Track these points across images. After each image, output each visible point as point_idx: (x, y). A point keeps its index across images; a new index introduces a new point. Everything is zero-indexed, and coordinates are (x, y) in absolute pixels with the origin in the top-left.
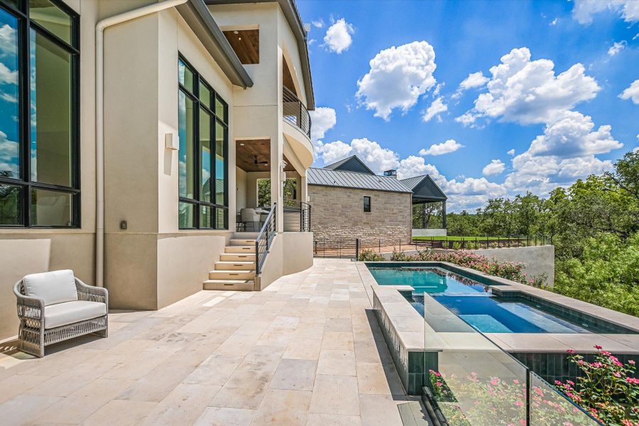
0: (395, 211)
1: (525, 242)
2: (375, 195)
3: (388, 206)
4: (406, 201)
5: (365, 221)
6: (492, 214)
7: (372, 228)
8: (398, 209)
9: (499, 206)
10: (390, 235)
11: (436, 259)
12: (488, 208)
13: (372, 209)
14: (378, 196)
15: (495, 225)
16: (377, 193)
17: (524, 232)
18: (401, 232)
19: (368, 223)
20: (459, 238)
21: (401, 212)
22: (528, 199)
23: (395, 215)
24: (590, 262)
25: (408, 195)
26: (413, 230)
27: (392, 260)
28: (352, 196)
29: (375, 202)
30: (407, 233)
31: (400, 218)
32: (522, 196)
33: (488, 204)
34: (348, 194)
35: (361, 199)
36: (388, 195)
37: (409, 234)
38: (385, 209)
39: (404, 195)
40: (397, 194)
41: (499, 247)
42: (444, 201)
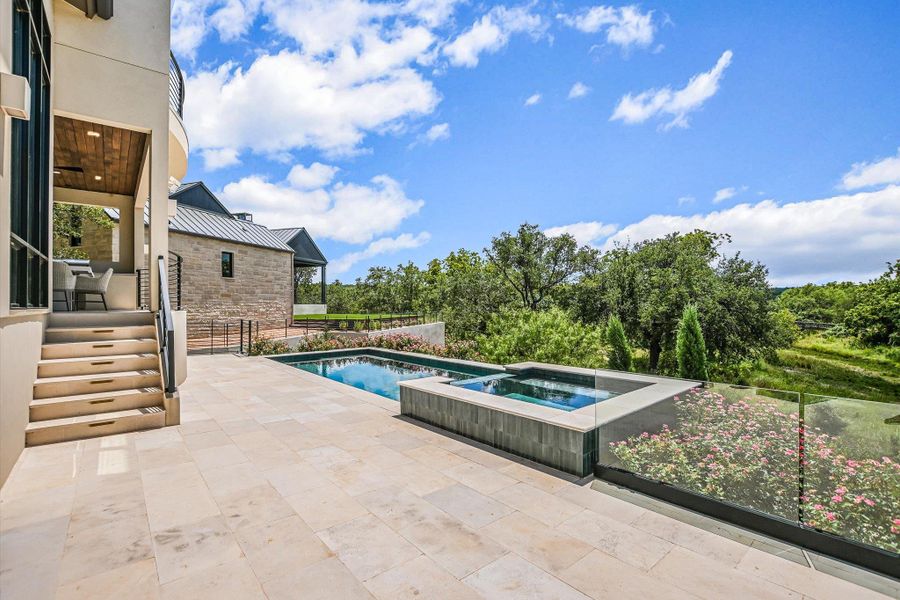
0: (271, 277)
1: (421, 319)
2: (240, 251)
3: (260, 269)
4: (285, 263)
5: (224, 291)
6: (375, 286)
7: (236, 302)
8: (273, 274)
9: (381, 277)
10: (263, 313)
11: (360, 345)
12: (369, 278)
13: (235, 274)
14: (245, 253)
15: (379, 300)
16: (244, 248)
17: (407, 308)
18: (278, 309)
19: (229, 296)
20: (343, 316)
21: (279, 279)
22: (410, 270)
23: (269, 284)
24: (497, 337)
25: (289, 255)
26: (295, 306)
27: (300, 351)
28: (202, 249)
29: (240, 262)
30: (287, 310)
31: (277, 288)
32: (404, 266)
33: (370, 273)
34: (195, 245)
35: (217, 256)
36: (260, 253)
37: (290, 311)
38: (256, 273)
39: (282, 254)
40: (273, 252)
41: (400, 326)
42: (323, 266)
